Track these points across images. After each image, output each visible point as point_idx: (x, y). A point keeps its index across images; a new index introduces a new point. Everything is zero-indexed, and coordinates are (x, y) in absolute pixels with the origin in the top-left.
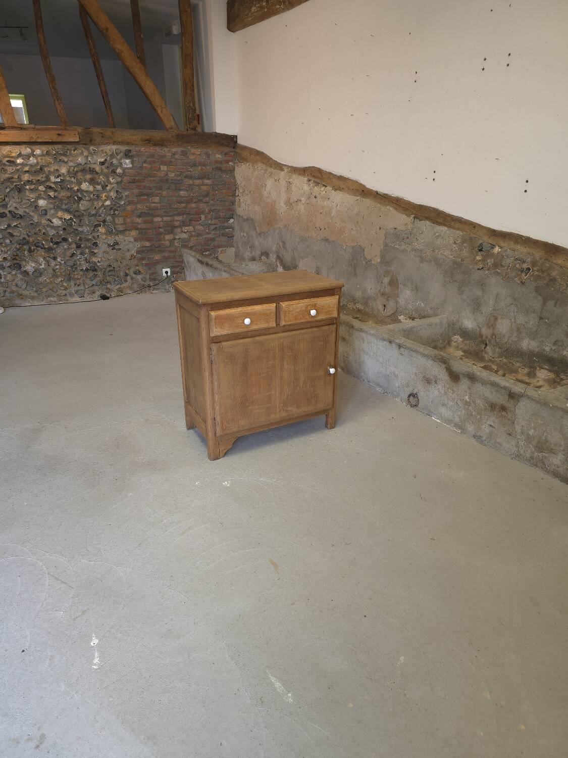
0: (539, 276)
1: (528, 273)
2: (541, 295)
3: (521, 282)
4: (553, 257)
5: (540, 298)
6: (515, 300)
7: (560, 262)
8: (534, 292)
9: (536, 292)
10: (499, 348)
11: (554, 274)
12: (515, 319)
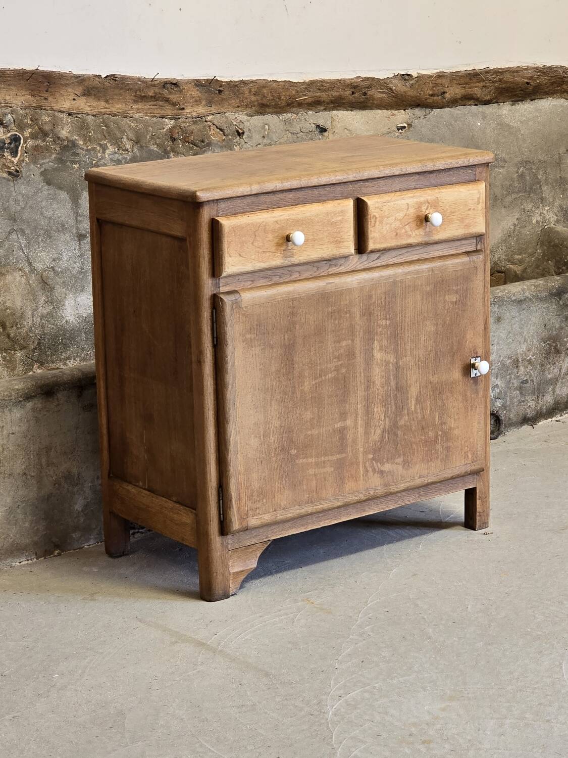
0: (36, 148)
1: (17, 147)
2: (61, 188)
3: (10, 173)
4: (50, 99)
5: (63, 195)
6: (15, 220)
7: (67, 105)
8: (46, 187)
9: (49, 183)
10: (22, 348)
11: (64, 133)
12: (30, 263)
